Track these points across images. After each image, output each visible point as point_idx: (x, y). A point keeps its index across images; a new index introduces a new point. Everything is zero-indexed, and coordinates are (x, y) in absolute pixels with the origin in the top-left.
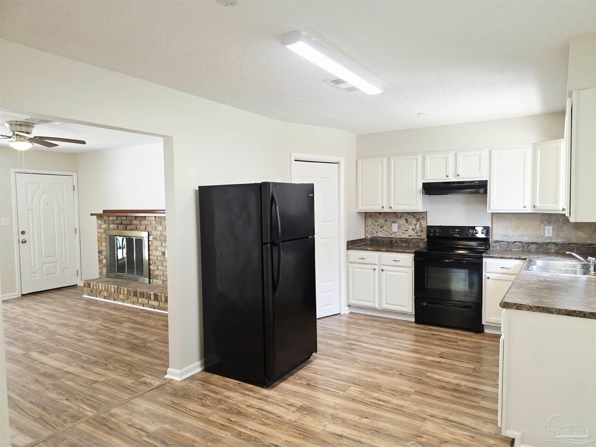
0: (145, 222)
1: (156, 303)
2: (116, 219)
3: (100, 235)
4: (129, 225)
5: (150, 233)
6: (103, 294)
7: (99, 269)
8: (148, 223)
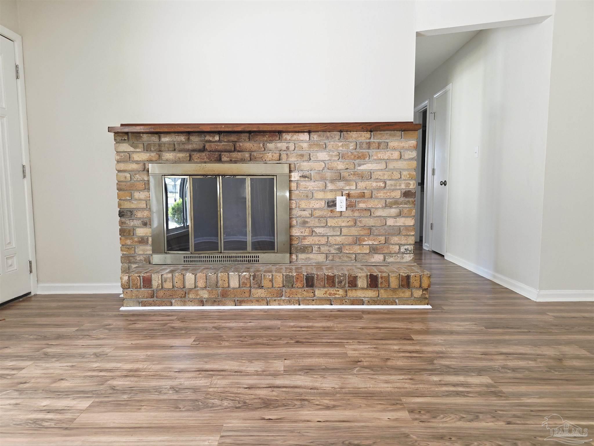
0: (279, 145)
1: (371, 294)
2: (184, 140)
3: (128, 175)
4: (230, 151)
5: (292, 166)
7: (121, 250)
8: (288, 148)
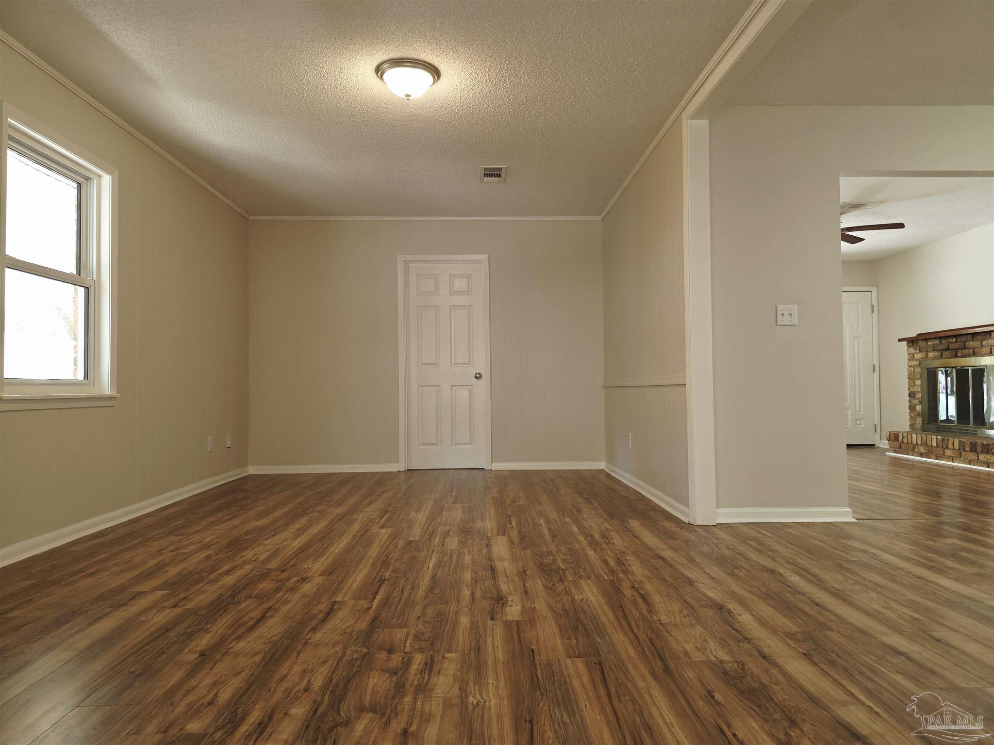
2: (938, 343)
3: (912, 369)
4: (961, 349)
6: (919, 449)
7: (910, 420)
